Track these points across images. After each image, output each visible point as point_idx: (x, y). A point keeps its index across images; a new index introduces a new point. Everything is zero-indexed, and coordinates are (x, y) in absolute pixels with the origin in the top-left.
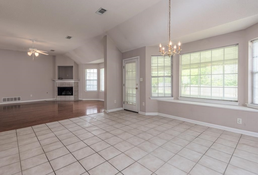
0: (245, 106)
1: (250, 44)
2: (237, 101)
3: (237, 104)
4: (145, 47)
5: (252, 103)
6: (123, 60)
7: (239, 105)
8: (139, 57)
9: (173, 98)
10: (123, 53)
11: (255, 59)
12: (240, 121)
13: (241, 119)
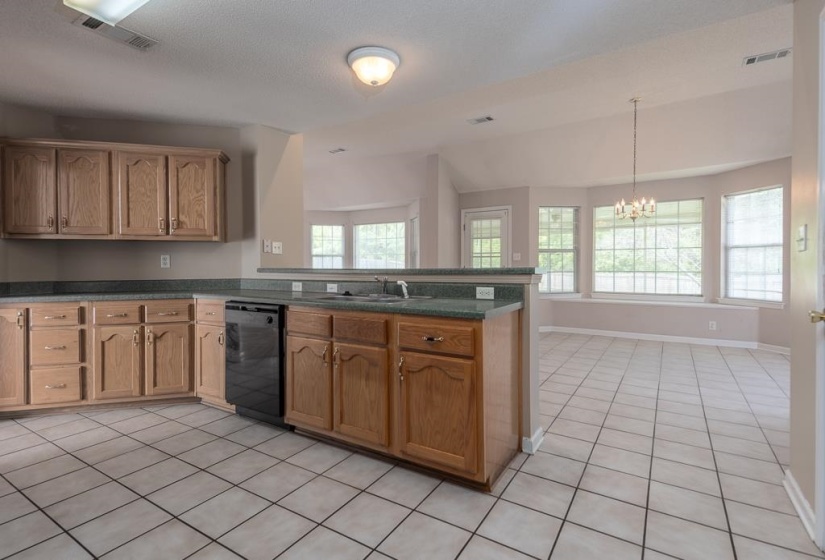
0: (714, 301)
1: (723, 200)
2: (702, 296)
3: (702, 299)
4: (528, 187)
5: (726, 296)
6: (463, 212)
7: (705, 302)
8: (510, 207)
9: (580, 295)
10: (460, 195)
11: (730, 226)
12: (713, 325)
13: (714, 323)
